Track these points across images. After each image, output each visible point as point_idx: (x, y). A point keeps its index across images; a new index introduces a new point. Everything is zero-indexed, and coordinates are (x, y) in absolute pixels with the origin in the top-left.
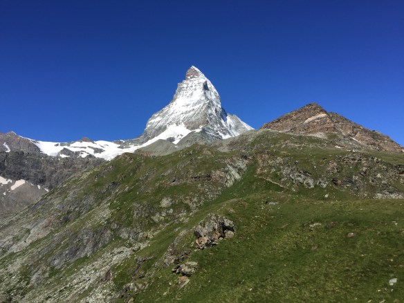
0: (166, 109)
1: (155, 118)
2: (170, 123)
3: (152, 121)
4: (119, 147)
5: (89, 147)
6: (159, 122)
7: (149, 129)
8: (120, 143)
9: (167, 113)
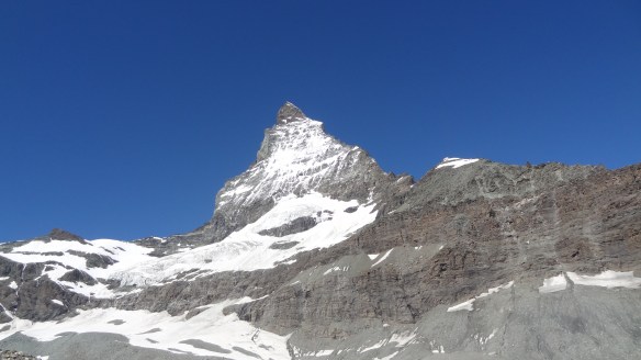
0: (255, 171)
1: (234, 188)
2: (280, 193)
3: (230, 193)
4: (151, 254)
5: (72, 252)
6: (249, 193)
7: (226, 209)
8: (154, 243)
9: (260, 176)
